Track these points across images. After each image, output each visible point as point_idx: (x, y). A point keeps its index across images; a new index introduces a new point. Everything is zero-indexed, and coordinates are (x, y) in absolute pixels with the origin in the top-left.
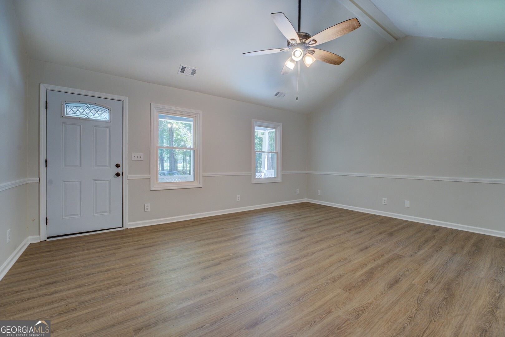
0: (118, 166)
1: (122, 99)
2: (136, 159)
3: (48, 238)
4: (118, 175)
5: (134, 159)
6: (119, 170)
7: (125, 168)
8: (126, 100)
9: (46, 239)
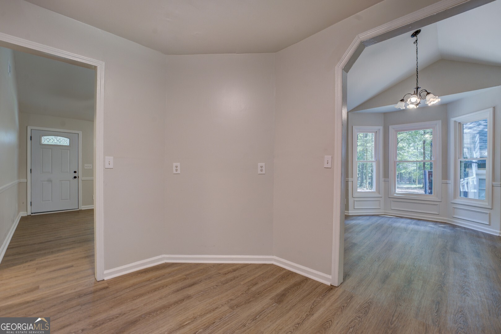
0: (75, 172)
1: (78, 133)
2: (87, 168)
3: (32, 213)
4: (75, 177)
5: (85, 168)
6: (76, 175)
7: (80, 174)
8: (80, 133)
9: (30, 214)
